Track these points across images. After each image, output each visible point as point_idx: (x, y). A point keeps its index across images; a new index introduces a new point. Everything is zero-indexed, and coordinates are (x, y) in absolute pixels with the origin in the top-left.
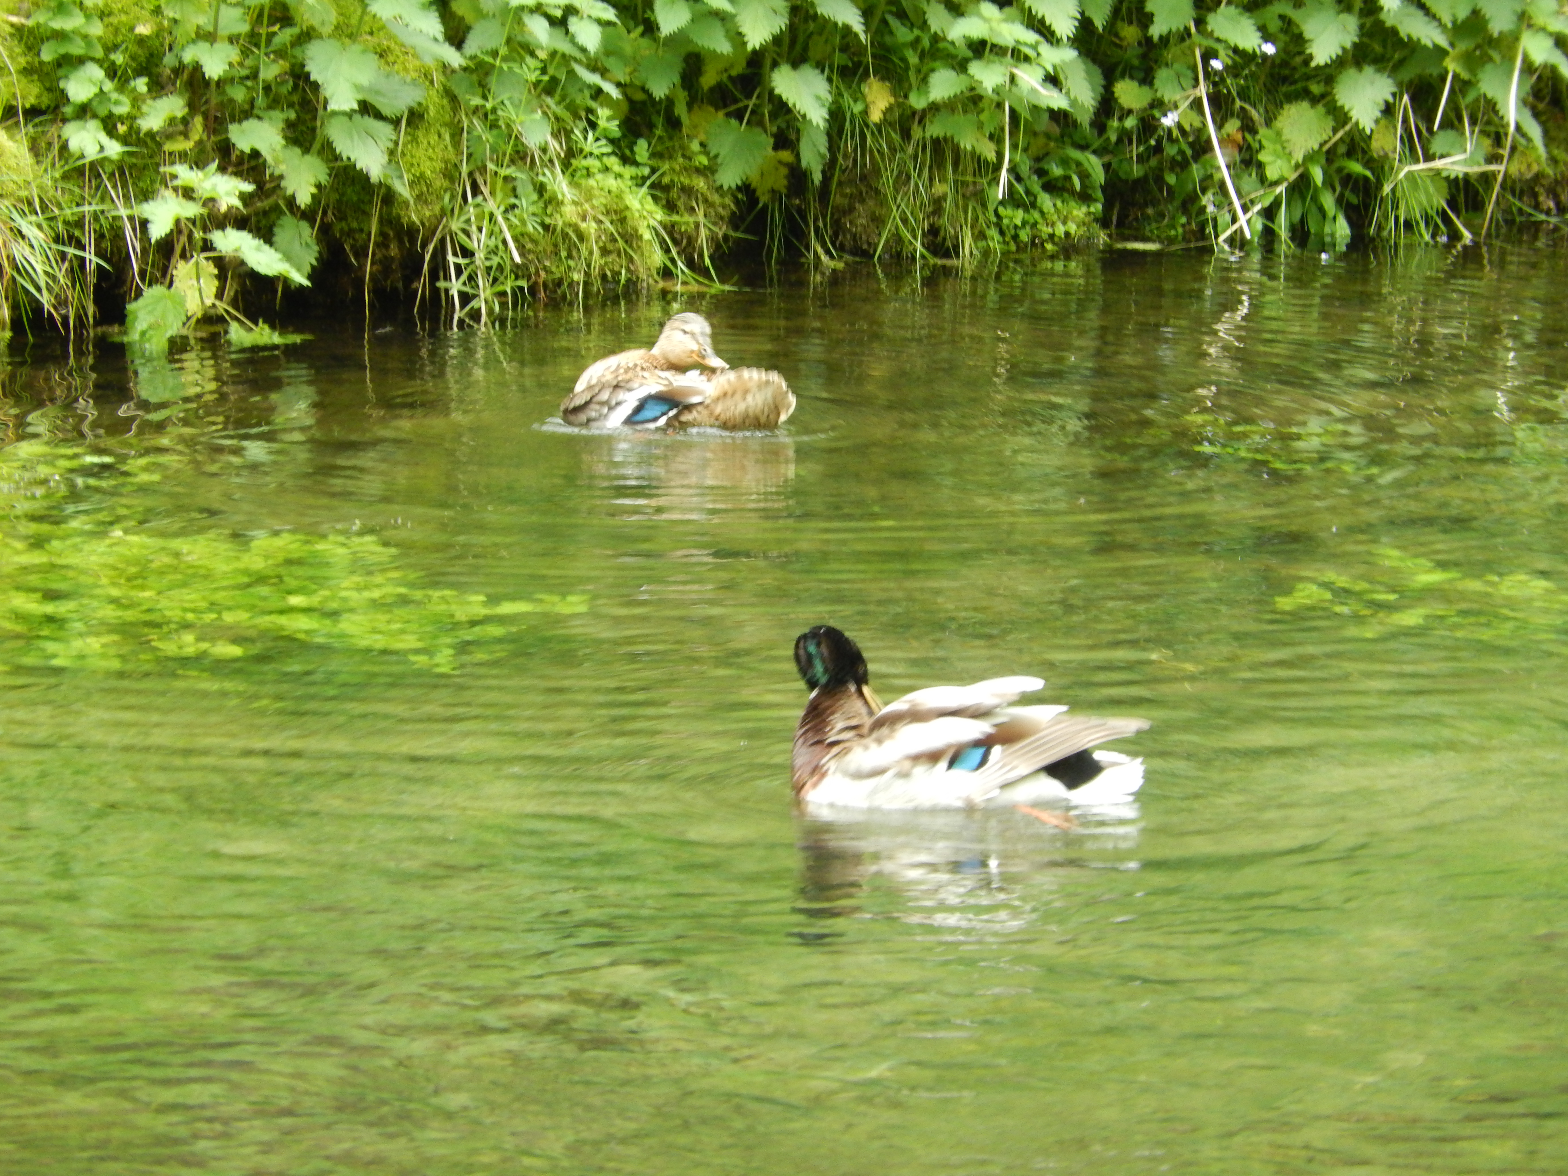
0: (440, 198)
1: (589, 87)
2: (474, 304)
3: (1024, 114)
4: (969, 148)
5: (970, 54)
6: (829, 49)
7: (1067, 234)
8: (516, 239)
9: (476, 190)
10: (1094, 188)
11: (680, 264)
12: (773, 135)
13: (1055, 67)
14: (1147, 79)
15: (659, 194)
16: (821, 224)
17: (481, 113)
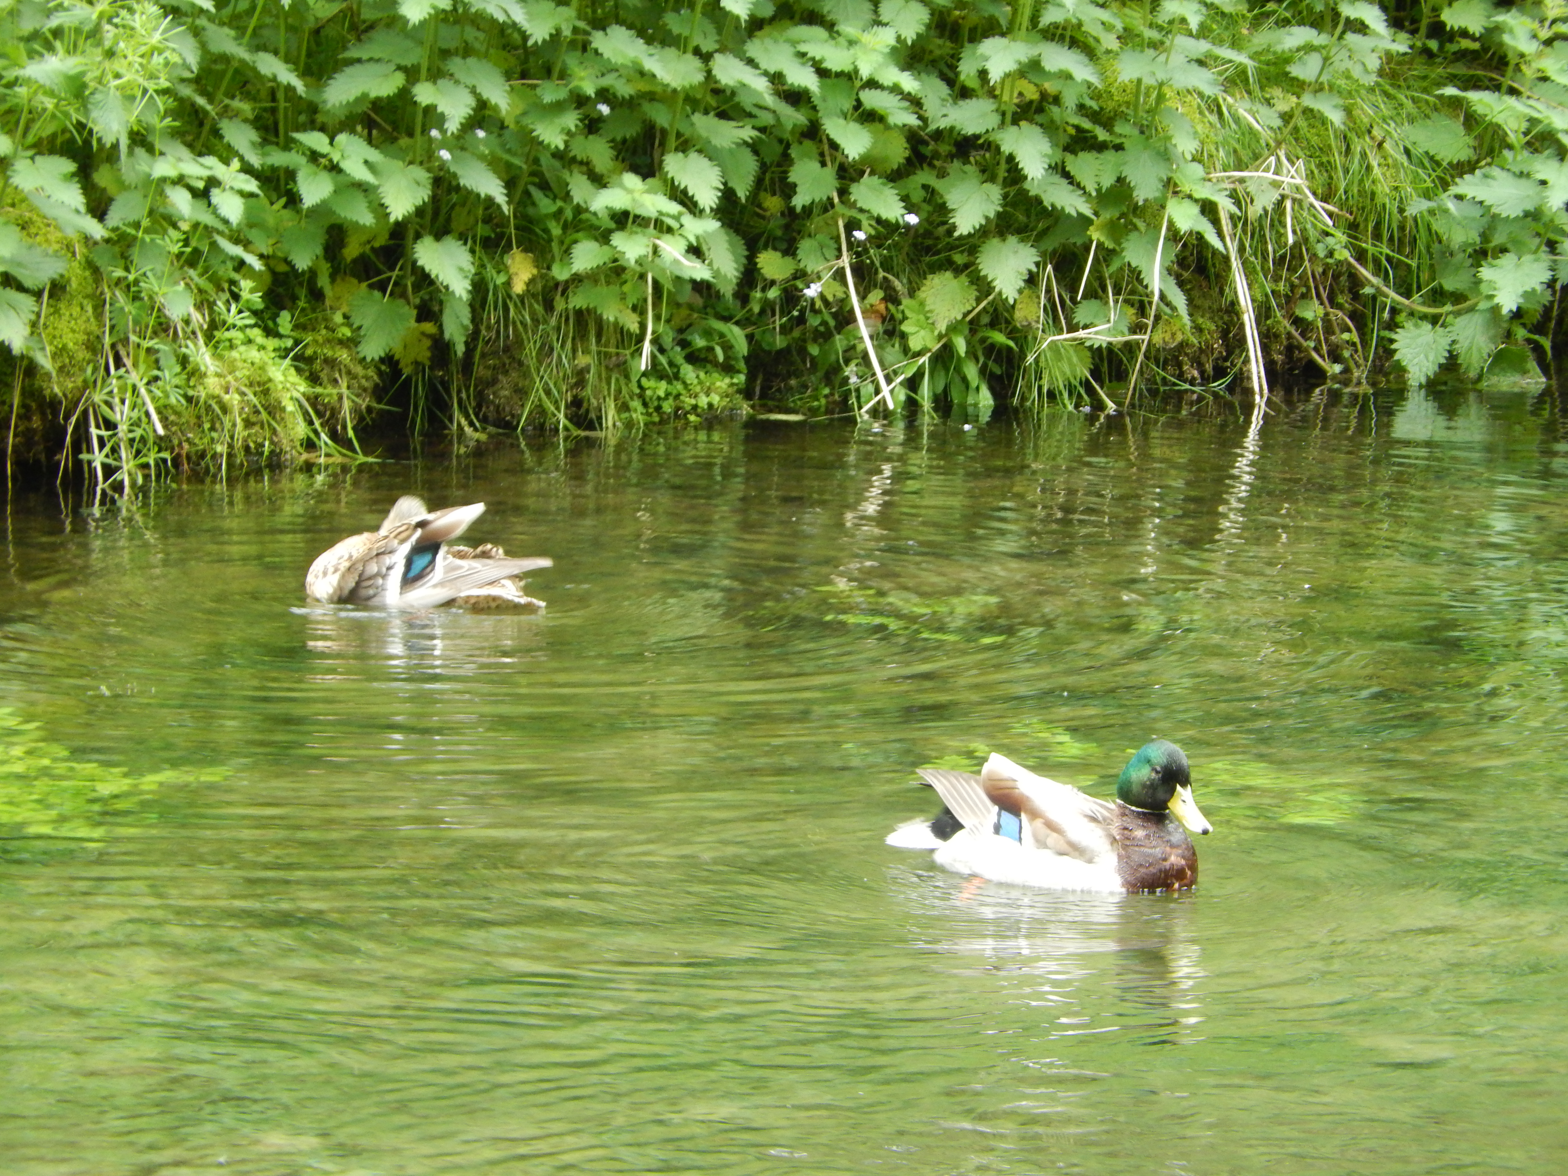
0: (83, 370)
1: (232, 258)
2: (118, 476)
3: (668, 285)
4: (612, 319)
5: (613, 225)
6: (472, 220)
7: (710, 405)
8: (159, 412)
9: (119, 363)
10: (736, 359)
11: (323, 436)
12: (416, 307)
13: (697, 238)
14: (790, 251)
15: (302, 365)
16: (464, 395)
17: (123, 285)
